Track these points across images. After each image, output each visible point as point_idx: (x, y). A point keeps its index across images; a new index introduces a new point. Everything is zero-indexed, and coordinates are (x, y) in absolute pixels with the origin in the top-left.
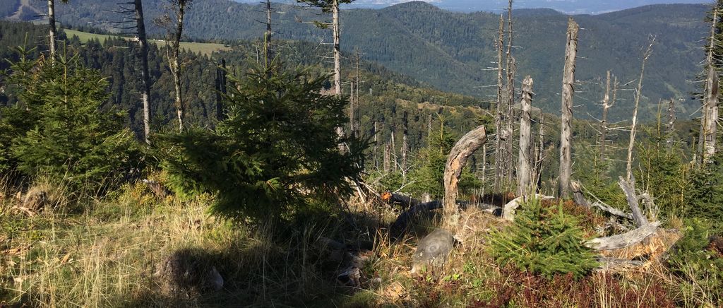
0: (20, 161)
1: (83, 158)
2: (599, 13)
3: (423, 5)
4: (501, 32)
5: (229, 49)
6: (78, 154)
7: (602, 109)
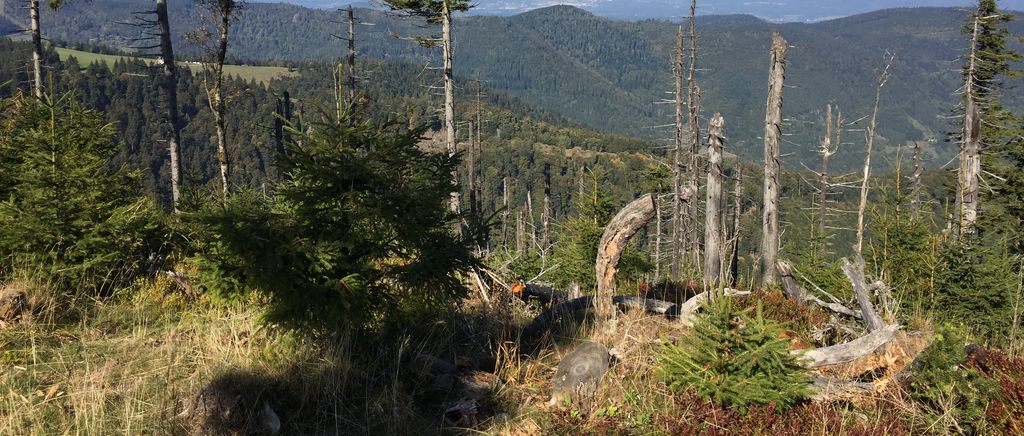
1: (80, 242)
2: (816, 20)
3: (570, 11)
4: (679, 51)
5: (296, 74)
6: (72, 236)
7: (821, 157)
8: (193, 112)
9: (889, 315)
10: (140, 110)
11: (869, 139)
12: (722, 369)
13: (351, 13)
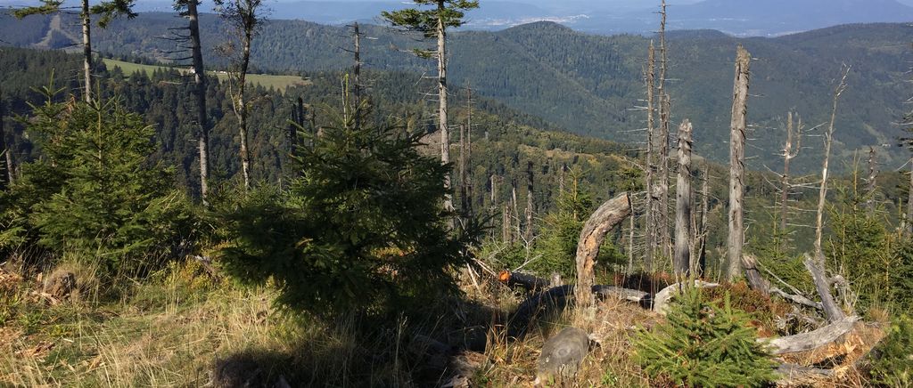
0: (41, 233)
1: (121, 229)
2: (776, 35)
3: (551, 27)
4: (651, 63)
5: (308, 82)
6: (114, 224)
7: (783, 160)
8: (220, 115)
9: (848, 306)
10: (174, 113)
11: (827, 144)
12: (693, 355)
13: (357, 29)
